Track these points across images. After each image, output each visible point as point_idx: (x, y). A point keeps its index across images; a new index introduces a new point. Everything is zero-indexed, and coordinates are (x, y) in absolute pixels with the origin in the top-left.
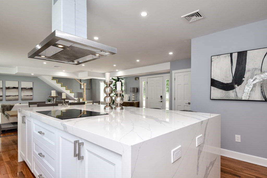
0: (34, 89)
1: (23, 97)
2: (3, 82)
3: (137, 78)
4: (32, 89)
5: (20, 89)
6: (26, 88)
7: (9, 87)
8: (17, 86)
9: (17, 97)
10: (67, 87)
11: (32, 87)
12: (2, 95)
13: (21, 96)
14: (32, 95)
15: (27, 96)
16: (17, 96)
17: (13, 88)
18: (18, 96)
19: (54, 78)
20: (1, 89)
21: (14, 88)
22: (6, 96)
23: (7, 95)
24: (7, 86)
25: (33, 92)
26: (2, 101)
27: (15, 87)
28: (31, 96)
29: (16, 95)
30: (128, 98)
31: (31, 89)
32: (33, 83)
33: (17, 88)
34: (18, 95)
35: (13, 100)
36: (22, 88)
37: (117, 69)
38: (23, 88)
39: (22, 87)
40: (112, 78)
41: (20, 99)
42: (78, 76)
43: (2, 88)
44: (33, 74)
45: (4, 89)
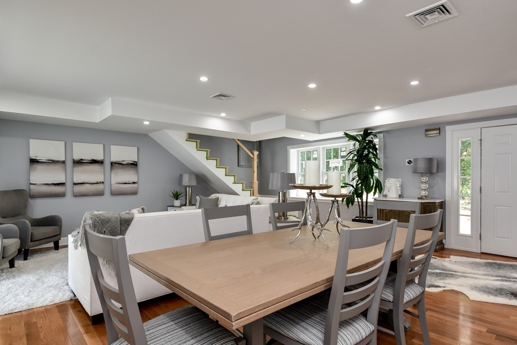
0: (140, 166)
1: (116, 187)
2: (67, 144)
3: (435, 129)
4: (136, 165)
5: (107, 165)
6: (123, 163)
7: (82, 160)
8: (100, 157)
9: (100, 187)
10: (218, 160)
11: (136, 161)
12: (64, 182)
13: (111, 184)
14: (136, 180)
15: (125, 183)
16: (100, 183)
17: (90, 163)
18: (103, 183)
19: (192, 137)
20: (62, 165)
21: (94, 162)
22: (75, 184)
23: (76, 181)
24: (77, 157)
25: (137, 172)
26: (64, 198)
27: (95, 158)
28: (134, 183)
29: (99, 181)
30: (399, 188)
31: (134, 165)
32: (138, 149)
33: (101, 162)
34: (103, 181)
35: (91, 194)
36: (112, 164)
37: (377, 105)
38: (116, 163)
39: (114, 159)
40: (346, 134)
41: (107, 192)
42: (249, 130)
43: (64, 162)
44: (146, 123)
45: (69, 164)
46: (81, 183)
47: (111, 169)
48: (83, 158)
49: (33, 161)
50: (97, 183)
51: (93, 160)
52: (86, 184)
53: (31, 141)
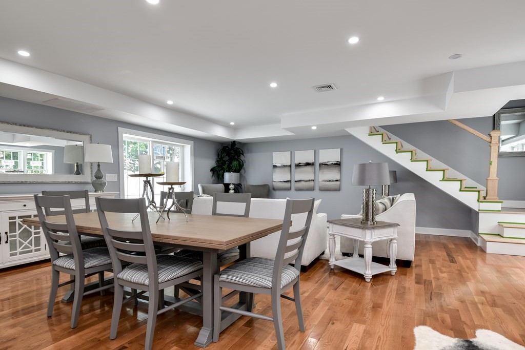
0: (344, 165)
1: (322, 184)
2: (292, 153)
4: (340, 165)
5: (317, 166)
6: (328, 163)
8: (311, 160)
9: (312, 184)
11: (339, 161)
12: (289, 180)
13: (319, 182)
14: (338, 178)
15: (330, 181)
16: (311, 180)
17: (305, 165)
18: (313, 180)
20: (289, 168)
21: (308, 164)
22: (296, 181)
23: (296, 179)
24: (297, 162)
25: (340, 171)
26: (290, 191)
28: (337, 181)
31: (338, 164)
32: (341, 150)
33: (313, 164)
35: (305, 189)
36: (320, 165)
38: (323, 164)
39: (321, 161)
41: (317, 188)
43: (290, 166)
44: (314, 128)
45: (293, 166)
46: (299, 181)
47: (320, 169)
48: (301, 162)
49: (275, 166)
50: (309, 181)
51: (307, 163)
52: (302, 182)
53: (274, 153)
